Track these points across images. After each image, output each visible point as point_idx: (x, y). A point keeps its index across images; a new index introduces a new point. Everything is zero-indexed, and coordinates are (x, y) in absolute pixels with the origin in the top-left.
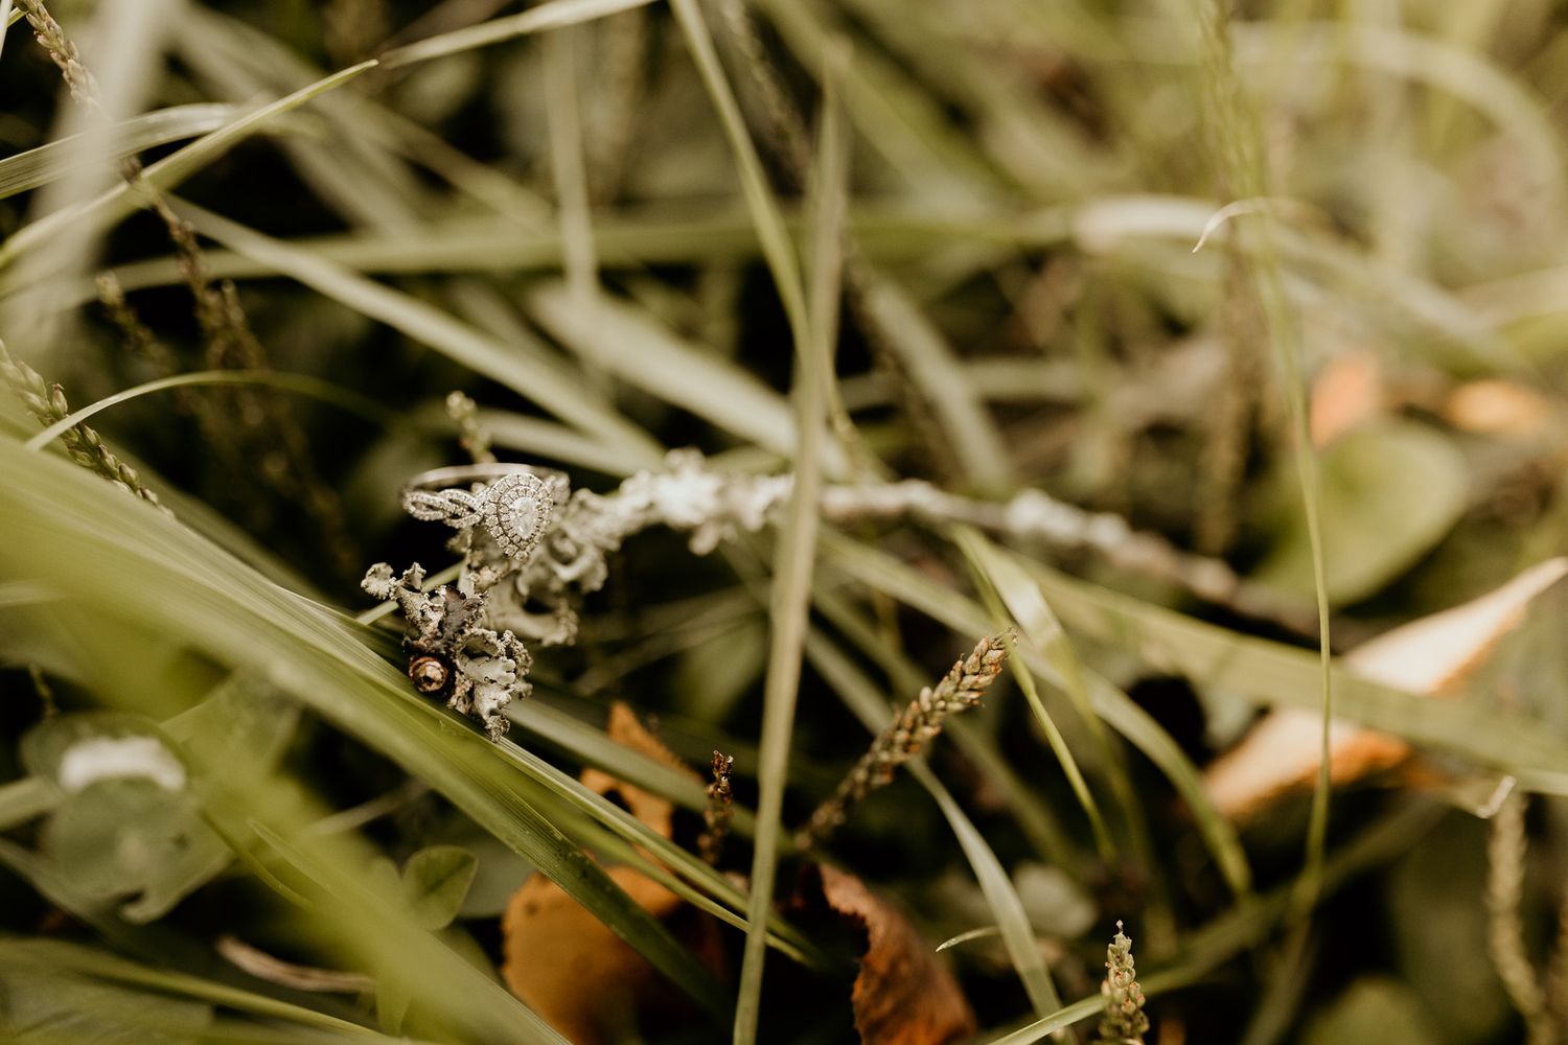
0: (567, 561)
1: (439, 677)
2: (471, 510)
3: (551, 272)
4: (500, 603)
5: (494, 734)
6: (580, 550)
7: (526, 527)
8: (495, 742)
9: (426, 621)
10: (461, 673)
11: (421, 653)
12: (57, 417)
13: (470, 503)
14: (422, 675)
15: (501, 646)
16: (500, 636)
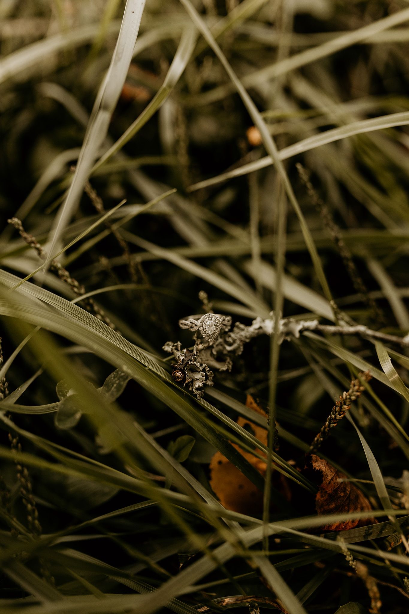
0: (230, 345)
1: (180, 376)
2: (196, 325)
3: (248, 256)
4: (207, 357)
5: (198, 396)
6: (234, 341)
7: (211, 331)
8: (199, 400)
9: (179, 359)
10: (188, 376)
11: (176, 369)
12: (81, 295)
13: (195, 323)
14: (176, 376)
15: (201, 368)
16: (201, 365)
